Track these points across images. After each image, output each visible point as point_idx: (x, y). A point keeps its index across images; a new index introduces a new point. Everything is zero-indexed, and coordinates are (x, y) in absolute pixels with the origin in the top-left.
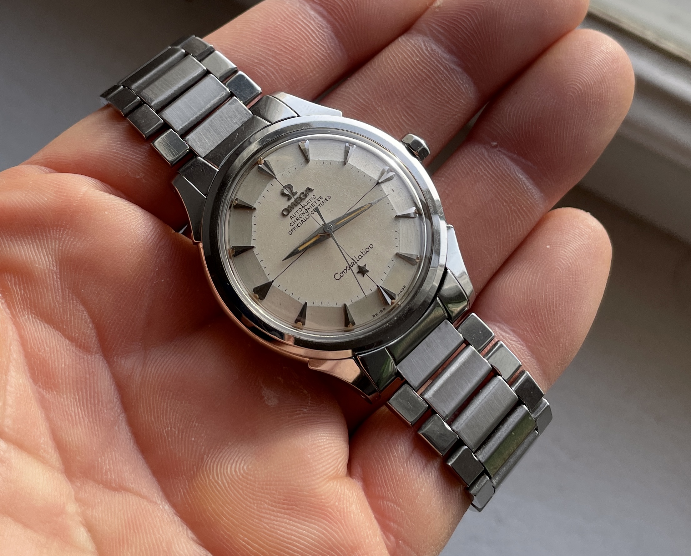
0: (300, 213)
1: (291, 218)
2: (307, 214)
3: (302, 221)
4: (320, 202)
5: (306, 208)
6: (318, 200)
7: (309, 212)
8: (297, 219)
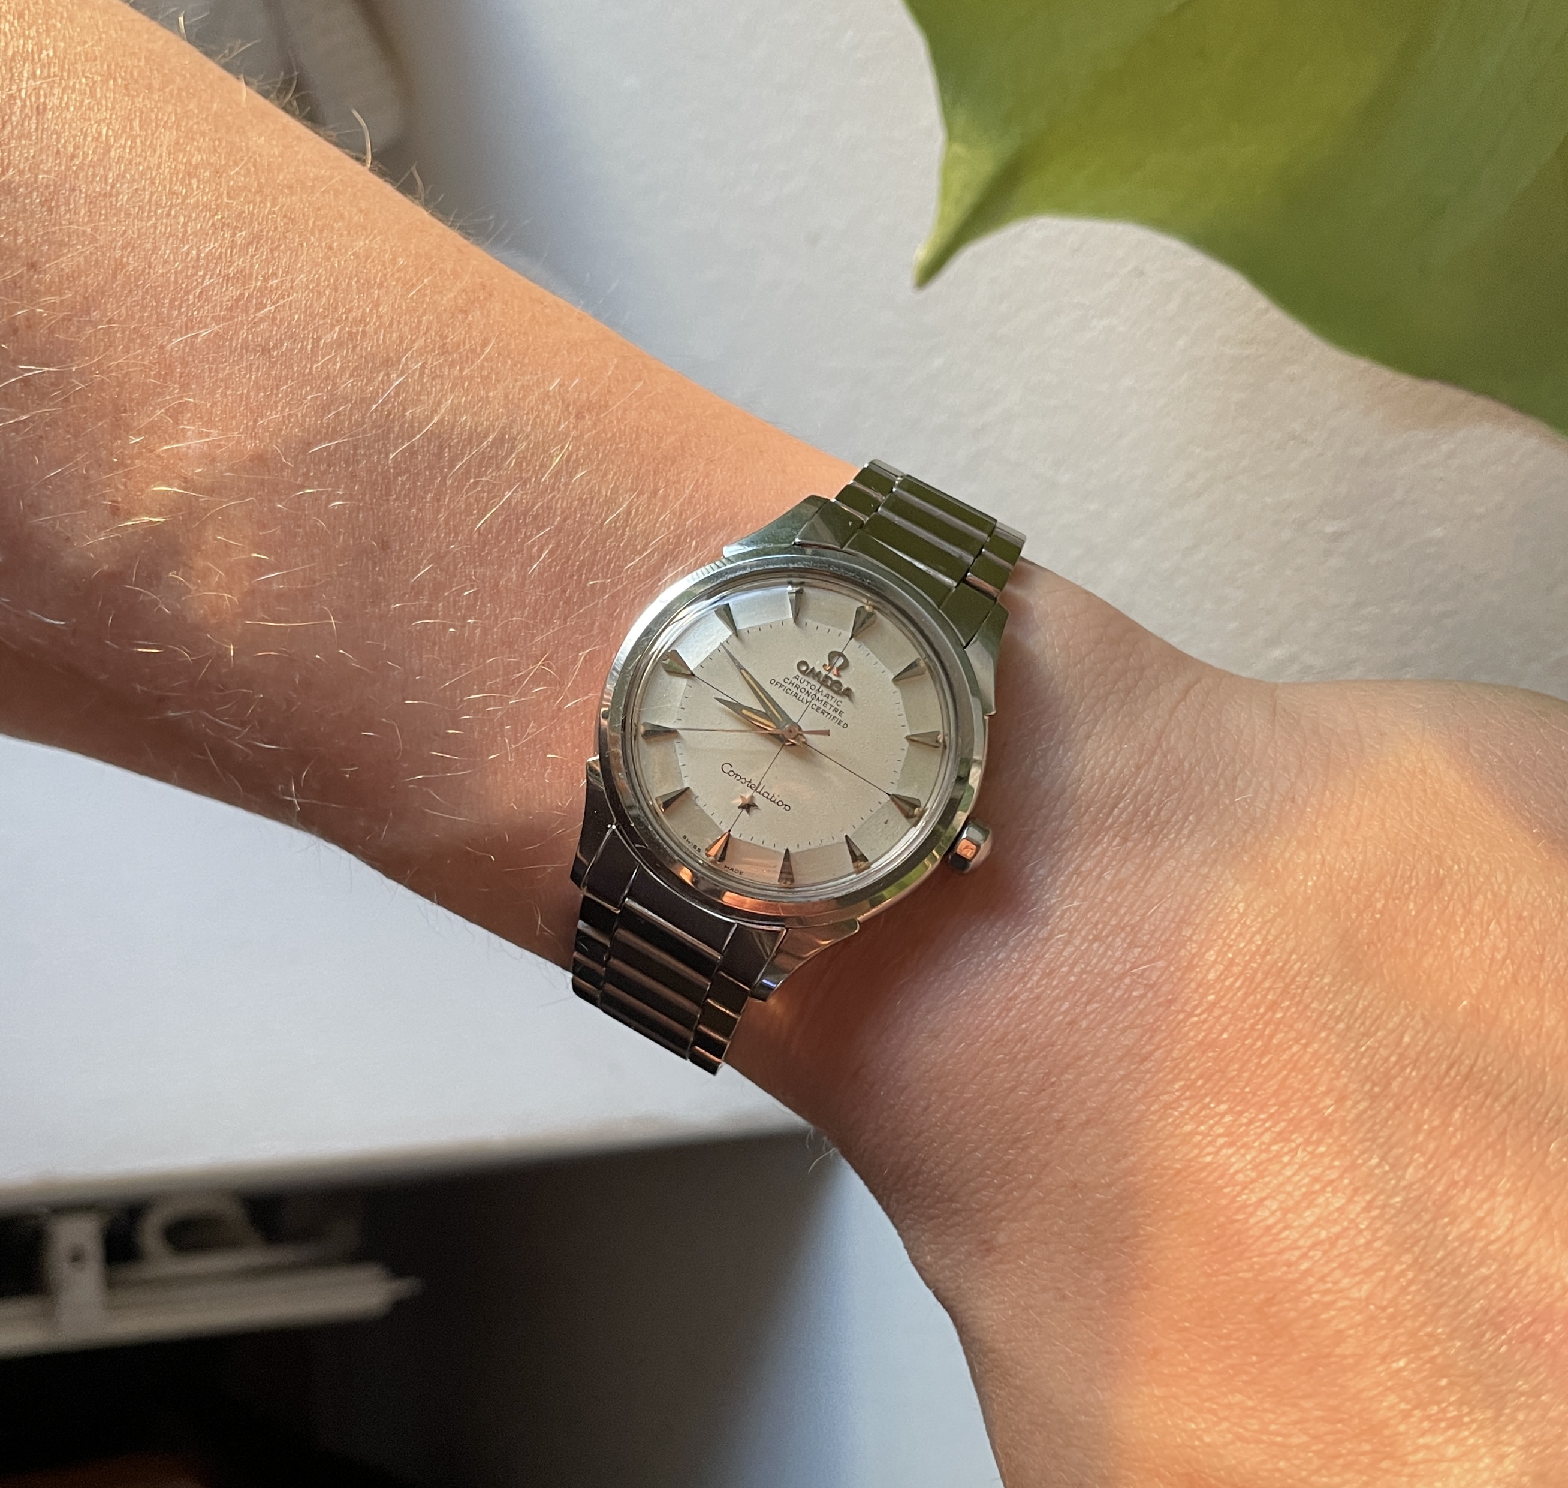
0: (808, 688)
1: (797, 677)
2: (809, 699)
3: (796, 695)
4: (833, 714)
5: (818, 695)
6: (835, 710)
7: (814, 702)
8: (797, 687)
